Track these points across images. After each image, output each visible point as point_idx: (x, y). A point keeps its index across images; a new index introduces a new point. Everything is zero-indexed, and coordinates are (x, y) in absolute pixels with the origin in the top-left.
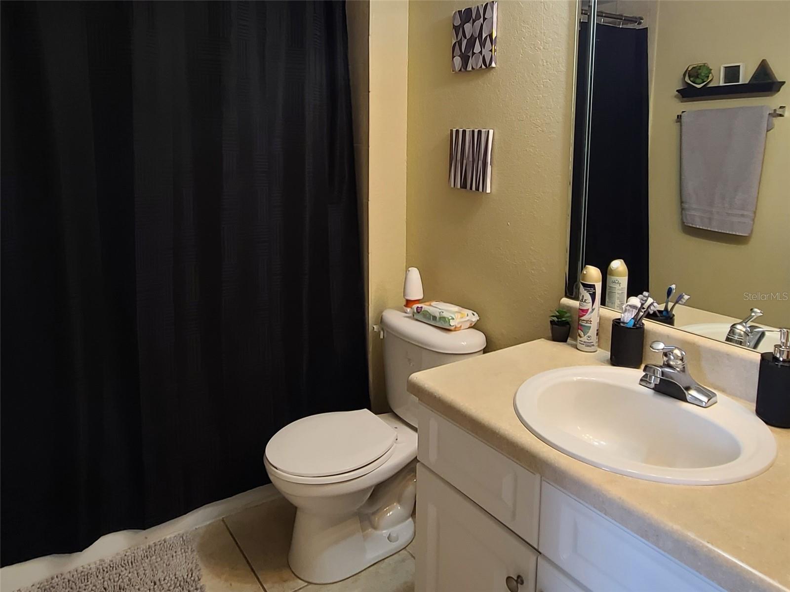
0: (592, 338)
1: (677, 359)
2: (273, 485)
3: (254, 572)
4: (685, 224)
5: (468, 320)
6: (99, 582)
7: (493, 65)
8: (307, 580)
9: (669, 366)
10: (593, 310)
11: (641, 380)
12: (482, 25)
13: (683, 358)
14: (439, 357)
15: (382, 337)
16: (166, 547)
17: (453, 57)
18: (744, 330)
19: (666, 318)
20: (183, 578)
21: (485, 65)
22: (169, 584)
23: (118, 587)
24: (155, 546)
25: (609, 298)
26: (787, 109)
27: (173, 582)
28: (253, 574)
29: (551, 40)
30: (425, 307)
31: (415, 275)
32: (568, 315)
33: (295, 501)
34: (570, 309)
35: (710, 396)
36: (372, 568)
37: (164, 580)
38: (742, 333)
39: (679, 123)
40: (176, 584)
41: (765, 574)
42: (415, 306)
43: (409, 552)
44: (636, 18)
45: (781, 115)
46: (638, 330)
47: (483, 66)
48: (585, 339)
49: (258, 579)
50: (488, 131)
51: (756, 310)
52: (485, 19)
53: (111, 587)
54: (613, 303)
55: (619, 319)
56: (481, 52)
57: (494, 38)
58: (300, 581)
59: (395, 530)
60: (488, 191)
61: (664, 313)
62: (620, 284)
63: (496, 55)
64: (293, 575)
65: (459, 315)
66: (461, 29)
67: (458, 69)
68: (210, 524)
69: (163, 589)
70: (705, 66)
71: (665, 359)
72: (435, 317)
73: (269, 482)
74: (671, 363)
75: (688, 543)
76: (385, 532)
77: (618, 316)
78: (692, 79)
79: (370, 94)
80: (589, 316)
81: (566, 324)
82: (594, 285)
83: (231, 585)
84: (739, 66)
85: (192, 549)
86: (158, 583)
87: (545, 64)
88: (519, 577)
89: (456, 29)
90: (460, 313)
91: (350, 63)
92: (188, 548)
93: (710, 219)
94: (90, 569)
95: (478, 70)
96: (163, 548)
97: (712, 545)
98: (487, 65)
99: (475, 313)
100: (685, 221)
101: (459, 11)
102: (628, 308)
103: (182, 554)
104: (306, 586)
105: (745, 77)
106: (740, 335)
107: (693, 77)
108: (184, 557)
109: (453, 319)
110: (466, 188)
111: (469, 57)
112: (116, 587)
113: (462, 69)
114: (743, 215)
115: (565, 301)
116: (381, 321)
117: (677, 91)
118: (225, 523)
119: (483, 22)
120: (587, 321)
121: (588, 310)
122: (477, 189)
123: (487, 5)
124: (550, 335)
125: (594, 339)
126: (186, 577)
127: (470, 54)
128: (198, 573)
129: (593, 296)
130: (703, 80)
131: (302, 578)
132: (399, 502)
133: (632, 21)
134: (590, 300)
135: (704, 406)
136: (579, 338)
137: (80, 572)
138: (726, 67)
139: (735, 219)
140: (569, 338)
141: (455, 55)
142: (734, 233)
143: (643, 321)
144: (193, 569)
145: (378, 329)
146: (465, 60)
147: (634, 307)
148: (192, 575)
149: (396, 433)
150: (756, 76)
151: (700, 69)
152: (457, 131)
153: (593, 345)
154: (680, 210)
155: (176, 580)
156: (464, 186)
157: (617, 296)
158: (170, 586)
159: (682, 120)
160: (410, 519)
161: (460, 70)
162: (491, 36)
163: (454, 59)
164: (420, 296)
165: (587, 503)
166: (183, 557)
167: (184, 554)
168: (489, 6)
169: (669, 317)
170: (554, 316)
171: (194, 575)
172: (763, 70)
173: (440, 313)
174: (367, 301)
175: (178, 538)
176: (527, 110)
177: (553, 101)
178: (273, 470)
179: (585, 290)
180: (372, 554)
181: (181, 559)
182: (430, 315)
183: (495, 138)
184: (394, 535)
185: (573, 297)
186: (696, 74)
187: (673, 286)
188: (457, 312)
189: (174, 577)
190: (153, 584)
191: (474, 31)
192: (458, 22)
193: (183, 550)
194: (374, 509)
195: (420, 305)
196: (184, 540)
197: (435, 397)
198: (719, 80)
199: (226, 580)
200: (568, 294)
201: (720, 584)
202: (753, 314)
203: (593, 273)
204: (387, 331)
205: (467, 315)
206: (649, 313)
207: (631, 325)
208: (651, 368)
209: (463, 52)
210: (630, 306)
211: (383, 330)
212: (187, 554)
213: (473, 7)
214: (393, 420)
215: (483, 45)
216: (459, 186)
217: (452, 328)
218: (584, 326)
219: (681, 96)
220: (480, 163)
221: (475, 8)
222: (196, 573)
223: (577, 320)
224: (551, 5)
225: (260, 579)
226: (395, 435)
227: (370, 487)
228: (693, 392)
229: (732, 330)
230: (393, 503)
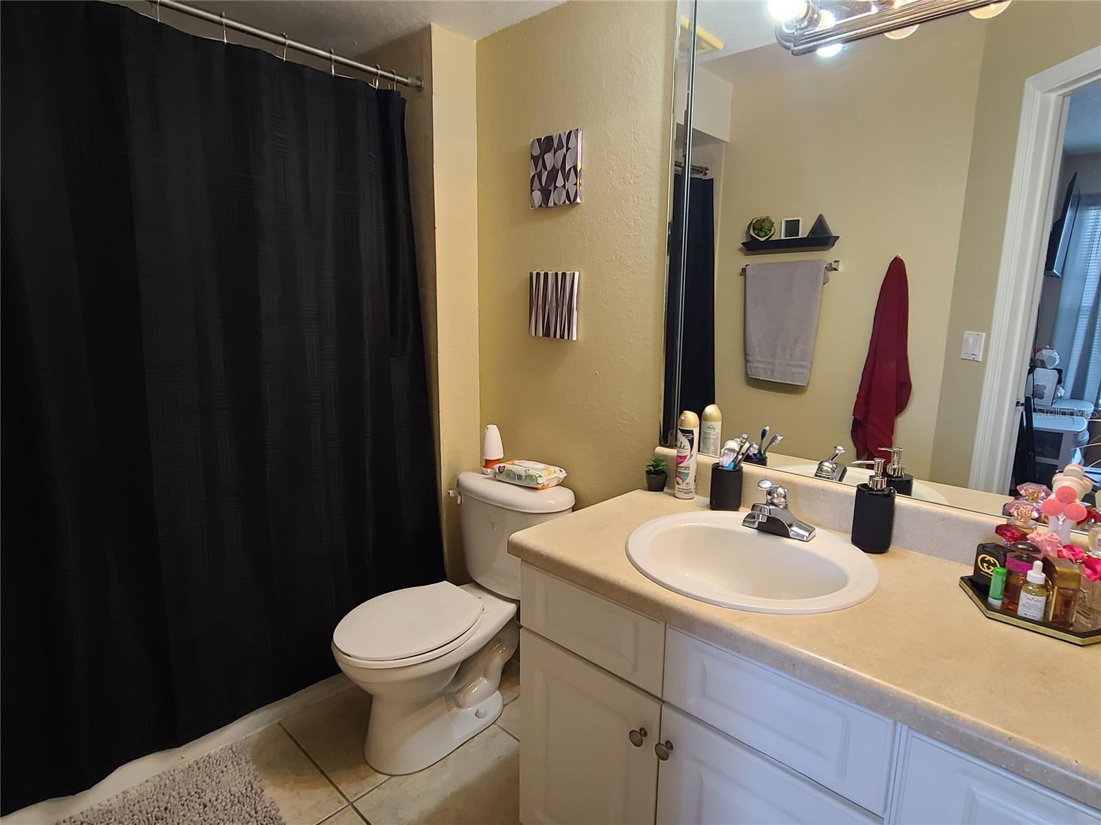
0: (690, 485)
1: (780, 497)
2: (344, 674)
3: (324, 774)
4: (750, 376)
5: (556, 477)
6: (127, 816)
7: (578, 200)
8: (389, 772)
9: (772, 504)
10: (691, 456)
11: (744, 521)
12: (565, 156)
13: (785, 496)
14: (529, 518)
15: (459, 502)
16: (211, 763)
17: (532, 191)
18: (831, 466)
19: (760, 460)
20: (242, 794)
21: (569, 200)
22: (224, 804)
23: (154, 818)
24: (197, 764)
25: (704, 445)
26: (840, 263)
27: (228, 800)
28: (323, 777)
29: (642, 174)
30: (508, 466)
31: (493, 433)
32: (664, 463)
33: (370, 689)
34: (665, 457)
35: (810, 530)
36: (461, 748)
37: (216, 800)
38: (829, 470)
39: (743, 277)
40: (233, 801)
41: (900, 686)
42: (496, 466)
43: (499, 726)
44: (702, 168)
45: (835, 269)
46: (737, 472)
47: (567, 202)
48: (683, 486)
49: (331, 782)
50: (574, 273)
51: (839, 447)
52: (568, 149)
53: (143, 820)
54: (708, 449)
55: (718, 463)
56: (564, 186)
57: (578, 170)
58: (381, 775)
59: (481, 707)
60: (574, 338)
61: (758, 456)
62: (714, 429)
63: (580, 189)
64: (372, 771)
65: (546, 473)
66: (541, 159)
67: (538, 203)
68: (263, 731)
69: (217, 810)
70: (767, 219)
71: (769, 497)
72: (520, 475)
73: (339, 671)
74: (775, 501)
75: (825, 668)
76: (471, 710)
77: (717, 461)
78: (756, 232)
79: (436, 230)
80: (688, 463)
81: (661, 472)
82: (692, 431)
83: (298, 793)
84: (799, 220)
85: (246, 759)
86: (209, 804)
87: (636, 200)
88: (641, 729)
89: (535, 159)
90: (547, 470)
91: (411, 193)
92: (241, 760)
93: (772, 370)
94: (111, 805)
95: (561, 206)
96: (208, 765)
97: (848, 666)
98: (571, 201)
99: (562, 470)
100: (749, 373)
101: (538, 139)
102: (726, 452)
103: (234, 767)
104: (389, 779)
105: (803, 232)
106: (828, 472)
107: (757, 229)
108: (238, 771)
109: (541, 477)
110: (549, 336)
111: (551, 191)
112: (150, 819)
113: (543, 205)
114: (801, 366)
115: (661, 450)
116: (458, 485)
117: (742, 243)
118: (282, 727)
119: (567, 152)
120: (686, 468)
121: (686, 456)
122: (562, 337)
123: (570, 132)
124: (646, 485)
125: (692, 486)
126: (244, 791)
127: (552, 188)
128: (258, 785)
129: (691, 442)
130: (766, 233)
131: (382, 771)
132: (485, 676)
133: (699, 171)
134: (688, 446)
135: (805, 539)
136: (677, 486)
137: (96, 811)
138: (786, 221)
139: (795, 370)
140: (665, 488)
141: (533, 189)
142: (794, 383)
143: (742, 465)
144: (252, 781)
145: (454, 494)
146: (546, 194)
147: (732, 450)
148: (252, 787)
149: (482, 603)
150: (813, 231)
151: (763, 222)
152: (538, 274)
153: (691, 492)
154: (744, 362)
155: (233, 797)
156: (547, 334)
157: (712, 441)
158: (226, 805)
159: (747, 273)
160: (498, 692)
161: (541, 206)
162: (575, 168)
163: (533, 193)
164: (500, 456)
165: (718, 643)
166: (235, 770)
167: (237, 768)
168: (572, 134)
169: (763, 458)
170: (649, 466)
171: (254, 787)
172: (820, 225)
173: (525, 471)
174: (438, 465)
175: (226, 751)
176: (616, 250)
177: (645, 240)
178: (346, 659)
179: (684, 436)
180: (460, 734)
181: (234, 774)
182: (515, 474)
183: (581, 281)
184: (482, 711)
185: (668, 445)
186: (760, 227)
187: (767, 428)
188: (544, 469)
189: (229, 795)
190: (202, 807)
191: (556, 161)
192: (537, 152)
193: (235, 763)
194: (459, 687)
195: (502, 465)
196: (234, 752)
197: (542, 556)
198: (780, 234)
199: (291, 790)
200: (662, 443)
201: (858, 703)
202: (837, 452)
203: (690, 417)
204: (465, 495)
205: (555, 472)
206: (748, 455)
207: (731, 468)
208: (758, 506)
209: (544, 185)
210: (728, 449)
211: (459, 493)
212: (241, 766)
213: (555, 135)
214: (477, 590)
215: (566, 178)
216: (541, 335)
217: (540, 486)
218: (683, 473)
219: (746, 250)
220: (565, 308)
221: (557, 136)
222: (256, 785)
223: (675, 468)
224: (642, 135)
225: (334, 782)
226: (481, 606)
227: (457, 664)
228: (795, 529)
229: (820, 468)
230: (479, 678)
